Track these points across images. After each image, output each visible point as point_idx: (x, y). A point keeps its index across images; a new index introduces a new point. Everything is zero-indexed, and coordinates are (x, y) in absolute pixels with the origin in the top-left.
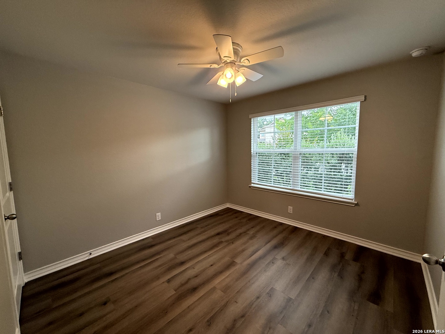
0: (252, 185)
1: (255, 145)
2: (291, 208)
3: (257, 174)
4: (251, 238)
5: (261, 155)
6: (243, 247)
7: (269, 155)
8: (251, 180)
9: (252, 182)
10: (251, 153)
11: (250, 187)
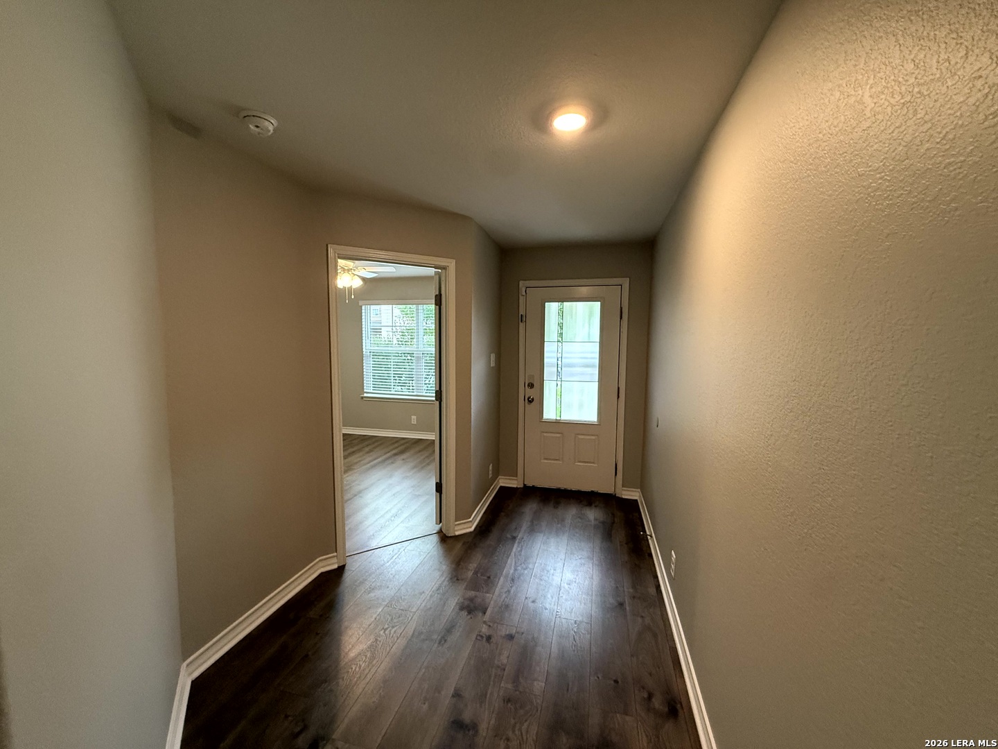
0: (365, 395)
1: (368, 341)
2: (415, 417)
3: (372, 383)
4: (368, 452)
5: (375, 355)
6: (360, 459)
7: (387, 356)
8: (363, 389)
9: (365, 391)
10: (363, 352)
11: (362, 398)
